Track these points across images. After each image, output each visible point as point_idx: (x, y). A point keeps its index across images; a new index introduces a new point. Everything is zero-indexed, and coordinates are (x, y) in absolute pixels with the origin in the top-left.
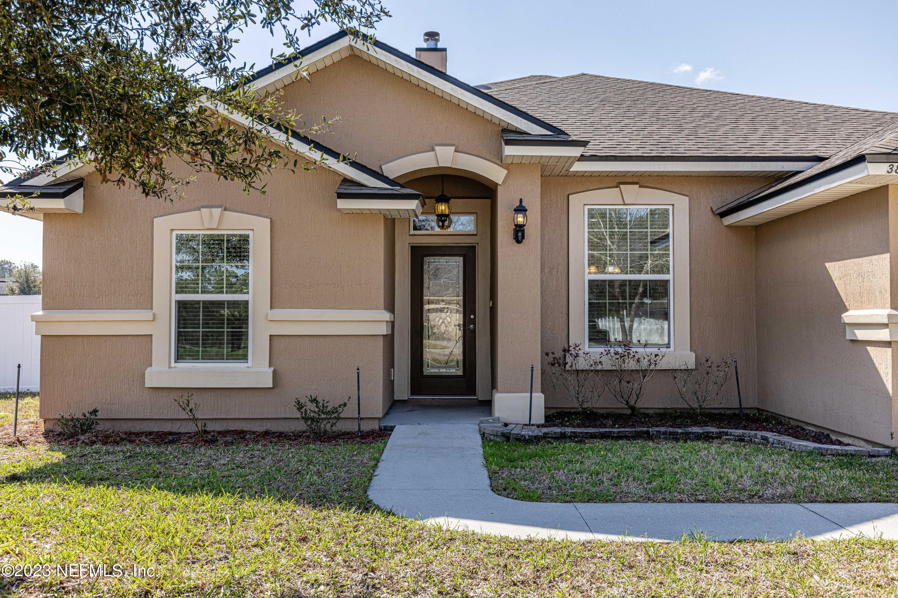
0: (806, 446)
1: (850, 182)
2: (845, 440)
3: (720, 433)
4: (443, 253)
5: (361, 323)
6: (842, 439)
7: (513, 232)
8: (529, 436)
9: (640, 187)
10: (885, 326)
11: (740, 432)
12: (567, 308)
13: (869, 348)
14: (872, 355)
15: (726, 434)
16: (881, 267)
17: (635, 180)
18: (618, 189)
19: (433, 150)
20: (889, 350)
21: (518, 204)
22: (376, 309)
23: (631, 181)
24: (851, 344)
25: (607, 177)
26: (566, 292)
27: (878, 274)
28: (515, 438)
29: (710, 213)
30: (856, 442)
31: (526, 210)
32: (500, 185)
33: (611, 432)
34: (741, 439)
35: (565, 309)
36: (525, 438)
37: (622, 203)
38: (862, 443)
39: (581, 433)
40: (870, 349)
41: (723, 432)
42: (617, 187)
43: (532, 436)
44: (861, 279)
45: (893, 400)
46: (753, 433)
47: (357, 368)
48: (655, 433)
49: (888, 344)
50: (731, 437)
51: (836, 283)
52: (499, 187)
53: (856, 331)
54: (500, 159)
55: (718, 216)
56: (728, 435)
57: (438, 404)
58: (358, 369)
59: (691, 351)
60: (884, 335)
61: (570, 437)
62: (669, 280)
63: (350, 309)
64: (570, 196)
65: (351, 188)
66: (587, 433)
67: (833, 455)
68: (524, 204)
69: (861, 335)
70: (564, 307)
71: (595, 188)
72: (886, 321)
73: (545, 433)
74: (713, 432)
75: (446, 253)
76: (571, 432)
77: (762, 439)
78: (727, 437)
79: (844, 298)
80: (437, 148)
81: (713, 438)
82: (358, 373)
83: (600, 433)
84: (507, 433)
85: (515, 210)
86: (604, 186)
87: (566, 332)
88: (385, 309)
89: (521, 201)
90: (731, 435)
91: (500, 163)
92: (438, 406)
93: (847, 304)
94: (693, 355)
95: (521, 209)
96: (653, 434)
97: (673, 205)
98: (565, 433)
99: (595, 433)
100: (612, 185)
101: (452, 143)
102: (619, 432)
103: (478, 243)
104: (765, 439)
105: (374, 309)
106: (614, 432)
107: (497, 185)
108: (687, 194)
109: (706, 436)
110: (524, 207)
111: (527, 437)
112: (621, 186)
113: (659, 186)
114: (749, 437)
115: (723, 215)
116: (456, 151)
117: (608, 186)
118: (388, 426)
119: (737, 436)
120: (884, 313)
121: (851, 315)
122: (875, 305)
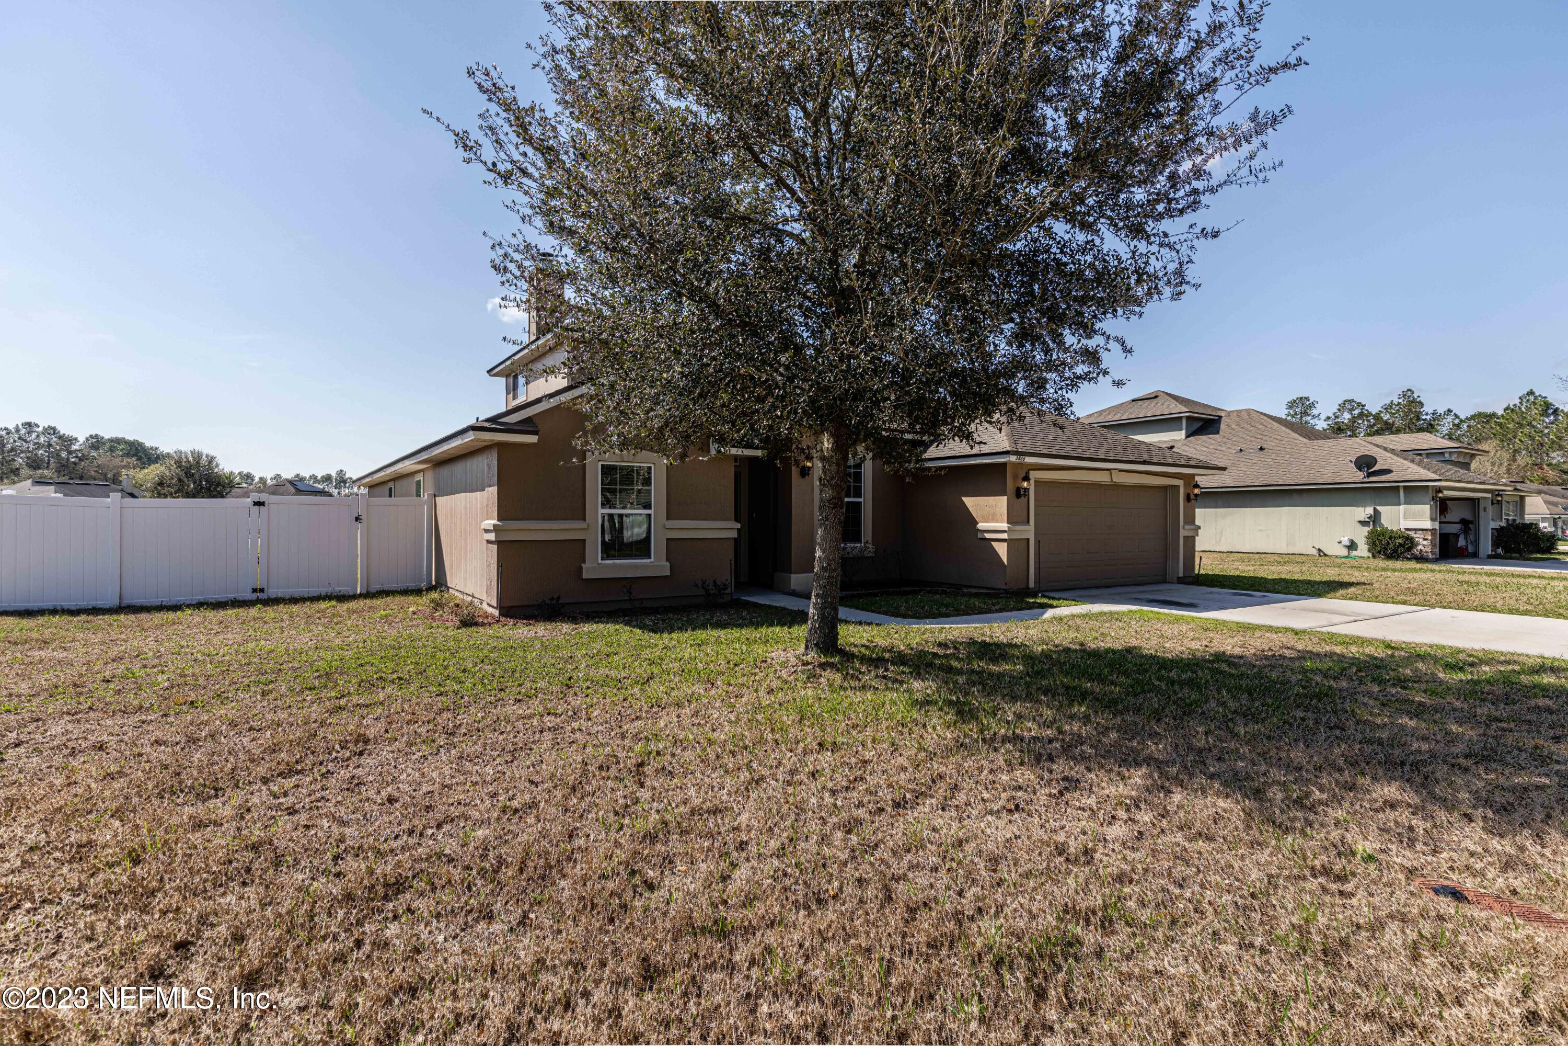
1: (995, 461)
5: (722, 530)
7: (800, 470)
10: (1006, 531)
14: (994, 546)
16: (1001, 502)
20: (1006, 544)
24: (980, 540)
27: (999, 505)
40: (993, 543)
44: (987, 507)
45: (1007, 567)
49: (1005, 541)
51: (970, 508)
53: (985, 534)
59: (873, 545)
60: (1005, 536)
62: (861, 503)
63: (715, 520)
69: (987, 536)
72: (1006, 529)
79: (975, 517)
85: (806, 457)
88: (734, 520)
93: (977, 520)
94: (875, 547)
95: (810, 457)
105: (728, 520)
120: (1004, 526)
121: (981, 526)
122: (997, 521)
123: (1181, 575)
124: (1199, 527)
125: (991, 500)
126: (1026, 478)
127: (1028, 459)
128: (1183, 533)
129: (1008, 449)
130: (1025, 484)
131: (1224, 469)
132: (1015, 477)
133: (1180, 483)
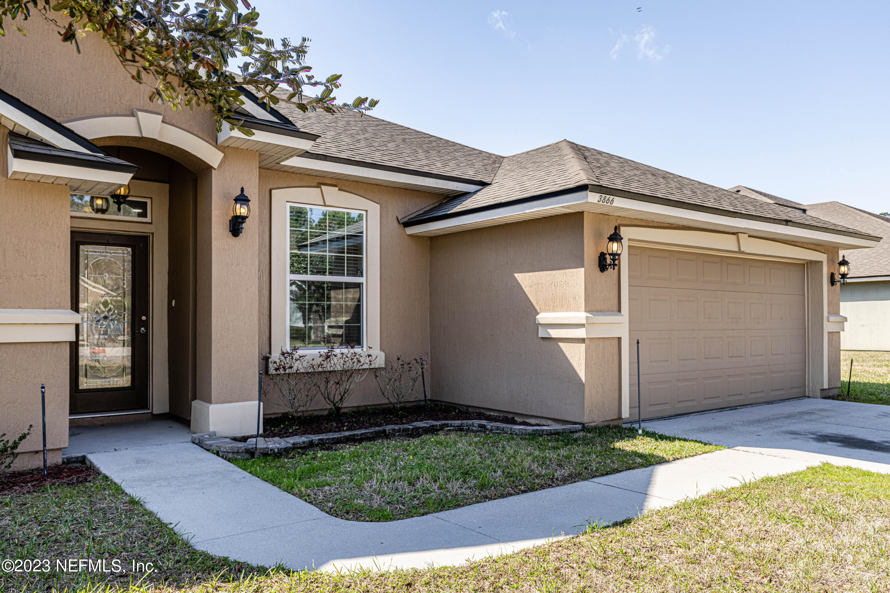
0: (525, 429)
1: (563, 207)
2: (532, 421)
3: (443, 425)
4: (106, 242)
5: (37, 326)
6: (528, 421)
7: (228, 224)
8: (278, 449)
9: (339, 190)
10: (583, 325)
11: (457, 422)
12: (268, 309)
13: (561, 344)
14: (564, 350)
15: (447, 425)
16: (575, 278)
17: (333, 182)
18: (319, 189)
19: (133, 115)
20: (583, 345)
21: (239, 193)
22: (60, 307)
23: (329, 182)
24: (541, 341)
25: (308, 176)
26: (268, 292)
27: (572, 284)
28: (262, 453)
29: (396, 222)
30: (543, 422)
31: (249, 201)
32: (215, 169)
33: (354, 435)
34: (460, 429)
35: (266, 310)
36: (274, 451)
37: (323, 204)
38: (550, 422)
39: (328, 439)
41: (445, 424)
42: (317, 187)
43: (281, 449)
44: (553, 287)
45: (585, 386)
46: (470, 422)
47: (41, 386)
48: (391, 431)
49: (583, 340)
50: (452, 428)
51: (526, 290)
52: (213, 171)
53: (549, 331)
54: (215, 139)
55: (402, 226)
56: (448, 427)
57: (101, 423)
58: (43, 387)
59: (381, 350)
60: (581, 333)
61: (317, 445)
62: (362, 283)
63: (20, 307)
64: (273, 191)
65: (31, 146)
66: (333, 439)
67: (548, 435)
68: (245, 193)
69: (554, 333)
70: (265, 307)
71: (297, 185)
72: (584, 322)
73: (294, 444)
74: (437, 425)
75: (111, 242)
76: (319, 440)
77: (479, 427)
78: (448, 428)
79: (534, 303)
80: (140, 114)
81: (438, 430)
82: (43, 393)
83: (345, 437)
84: (252, 448)
85: (235, 200)
86: (305, 185)
87: (267, 334)
88: (72, 309)
89: (242, 190)
90: (451, 426)
91: (215, 144)
92: (102, 425)
93: (537, 308)
94: (384, 354)
95: (242, 199)
96: (389, 433)
97: (366, 211)
98: (312, 441)
99: (340, 438)
100: (312, 185)
101: (158, 111)
102: (362, 434)
103: (153, 234)
104: (483, 427)
105: (56, 309)
106: (357, 435)
107: (210, 168)
108: (378, 202)
109: (432, 429)
110: (247, 197)
111: (276, 450)
112: (322, 186)
113: (352, 191)
114: (467, 426)
115: (407, 224)
116: (163, 122)
117: (308, 185)
118: (72, 458)
119: (457, 426)
120: (581, 316)
121: (543, 317)
122: (569, 309)
123: (826, 386)
124: (846, 319)
125: (558, 275)
126: (615, 237)
127: (619, 202)
128: (828, 327)
129: (586, 182)
130: (615, 247)
131: (878, 239)
132: (598, 235)
133: (822, 257)
